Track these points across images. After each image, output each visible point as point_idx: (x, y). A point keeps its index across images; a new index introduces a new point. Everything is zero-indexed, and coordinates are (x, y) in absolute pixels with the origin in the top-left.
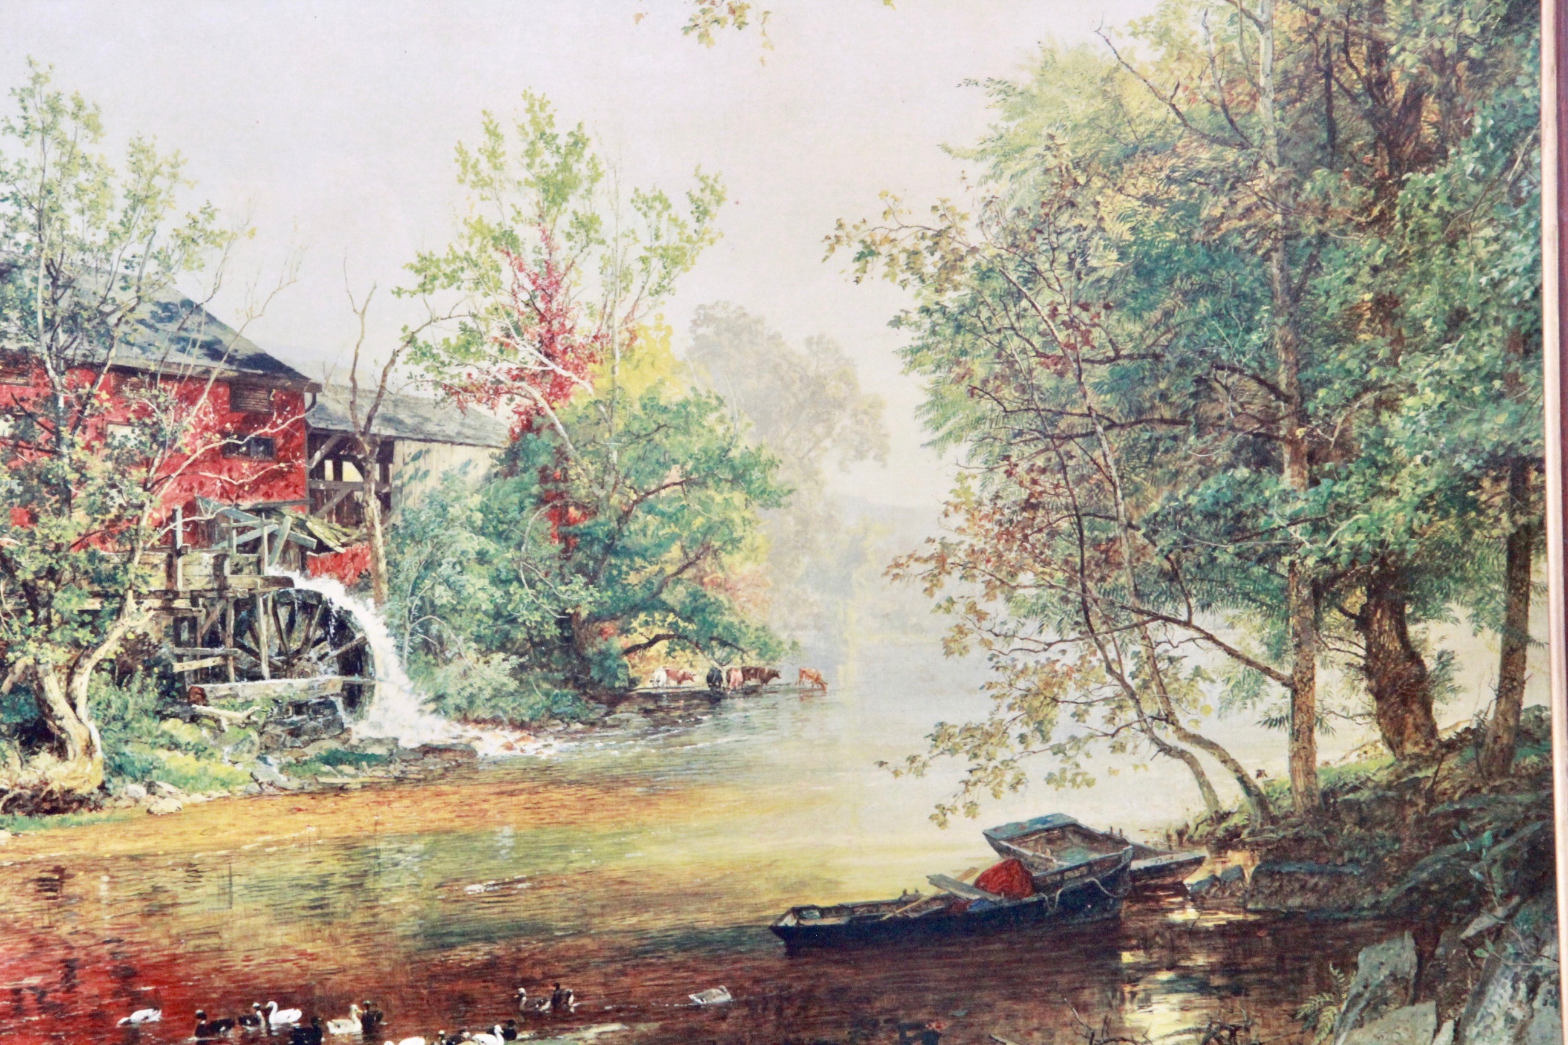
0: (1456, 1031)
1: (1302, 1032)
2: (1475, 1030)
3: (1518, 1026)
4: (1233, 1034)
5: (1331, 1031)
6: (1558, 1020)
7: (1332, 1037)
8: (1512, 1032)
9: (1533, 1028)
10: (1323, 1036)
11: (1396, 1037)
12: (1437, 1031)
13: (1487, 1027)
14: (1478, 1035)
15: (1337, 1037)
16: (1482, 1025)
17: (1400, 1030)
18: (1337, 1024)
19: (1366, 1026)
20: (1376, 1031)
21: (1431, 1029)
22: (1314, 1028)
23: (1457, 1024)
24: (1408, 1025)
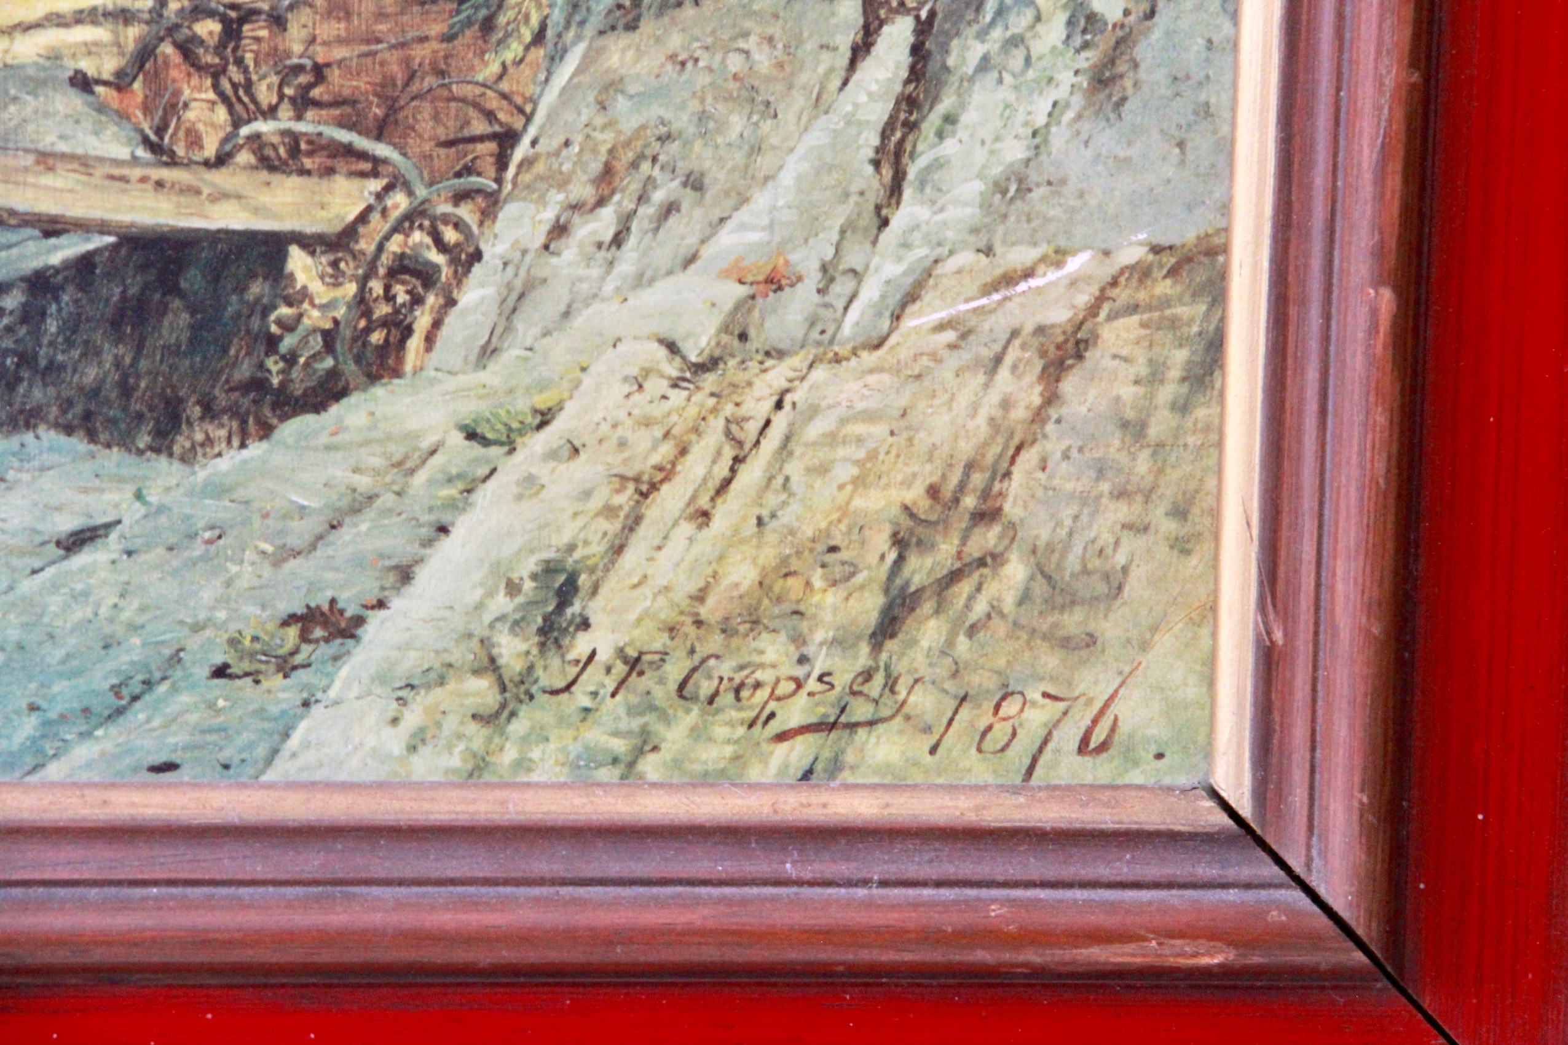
0: (917, 50)
1: (448, 38)
2: (977, 51)
3: (1104, 43)
4: (232, 32)
5: (539, 37)
6: (1227, 27)
7: (539, 54)
8: (1088, 59)
9: (1148, 49)
10: (514, 50)
11: (735, 63)
12: (861, 50)
13: (1014, 42)
14: (985, 64)
15: (557, 56)
16: (997, 33)
17: (751, 43)
18: (557, 16)
19: (647, 26)
20: (675, 41)
21: (844, 42)
22: (488, 25)
23: (924, 28)
24: (775, 30)
